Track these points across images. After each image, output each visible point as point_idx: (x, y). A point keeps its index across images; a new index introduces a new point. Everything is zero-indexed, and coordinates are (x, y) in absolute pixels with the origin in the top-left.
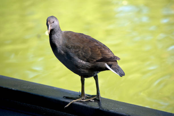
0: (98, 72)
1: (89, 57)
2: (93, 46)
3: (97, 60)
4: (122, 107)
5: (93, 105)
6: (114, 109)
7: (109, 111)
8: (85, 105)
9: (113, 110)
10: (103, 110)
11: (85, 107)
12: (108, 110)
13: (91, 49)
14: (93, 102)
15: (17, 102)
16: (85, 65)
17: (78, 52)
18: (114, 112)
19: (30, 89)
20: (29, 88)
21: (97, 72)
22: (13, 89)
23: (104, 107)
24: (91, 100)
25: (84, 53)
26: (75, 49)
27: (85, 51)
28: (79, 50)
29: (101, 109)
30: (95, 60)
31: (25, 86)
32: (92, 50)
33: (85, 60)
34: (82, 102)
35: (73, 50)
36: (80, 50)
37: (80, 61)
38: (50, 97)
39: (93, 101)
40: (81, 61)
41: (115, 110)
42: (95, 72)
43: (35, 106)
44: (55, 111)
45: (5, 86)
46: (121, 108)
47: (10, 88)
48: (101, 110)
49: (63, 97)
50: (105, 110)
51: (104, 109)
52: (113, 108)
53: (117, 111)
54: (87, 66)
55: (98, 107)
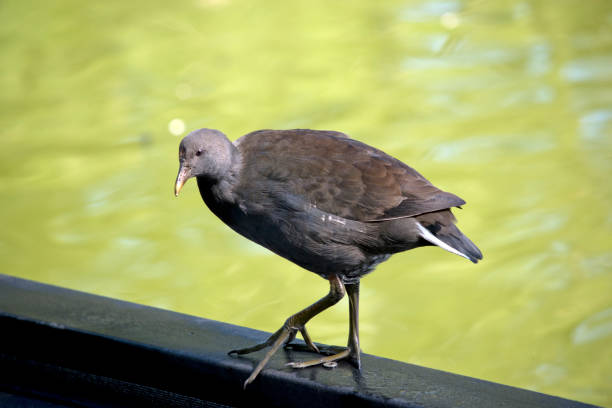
0: (387, 256)
1: (361, 201)
2: (367, 163)
3: (388, 207)
4: (435, 389)
5: (332, 380)
6: (408, 394)
7: (390, 401)
8: (306, 380)
9: (403, 397)
10: (370, 397)
11: (306, 388)
12: (387, 399)
13: (363, 171)
14: (334, 372)
15: (68, 370)
16: (345, 231)
17: (314, 187)
18: (409, 404)
19: (112, 323)
20: (108, 320)
21: (381, 256)
22: (54, 324)
23: (375, 385)
24: (328, 361)
25: (338, 191)
26: (306, 178)
27: (340, 180)
28: (318, 181)
29: (360, 394)
30: (380, 212)
31: (93, 314)
32: (366, 175)
33: (346, 211)
34: (296, 369)
35: (297, 184)
36: (322, 181)
37: (327, 217)
38: (182, 352)
39: (335, 365)
40: (330, 218)
41: (411, 399)
42: (376, 258)
43: (130, 384)
44: (199, 401)
45: (23, 314)
46: (432, 392)
47: (42, 320)
48: (360, 400)
49: (229, 354)
50: (374, 397)
51: (371, 395)
52: (402, 392)
53: (418, 400)
54: (353, 234)
55: (351, 389)
